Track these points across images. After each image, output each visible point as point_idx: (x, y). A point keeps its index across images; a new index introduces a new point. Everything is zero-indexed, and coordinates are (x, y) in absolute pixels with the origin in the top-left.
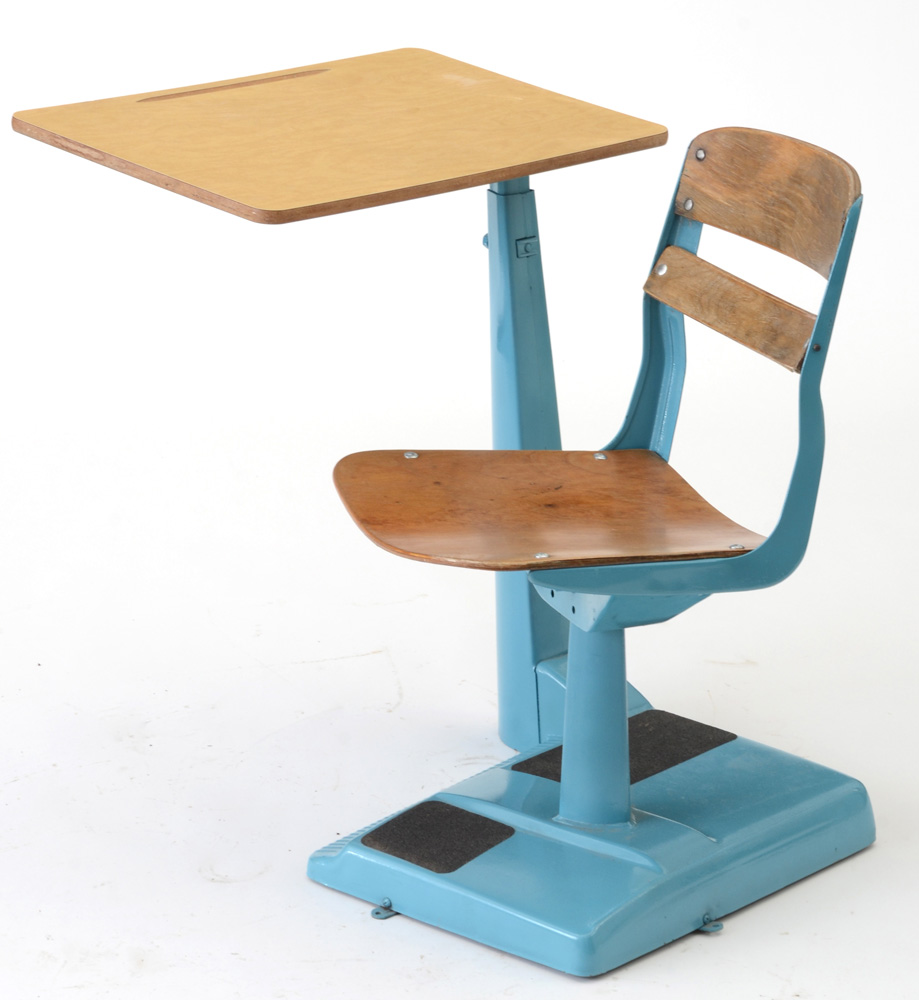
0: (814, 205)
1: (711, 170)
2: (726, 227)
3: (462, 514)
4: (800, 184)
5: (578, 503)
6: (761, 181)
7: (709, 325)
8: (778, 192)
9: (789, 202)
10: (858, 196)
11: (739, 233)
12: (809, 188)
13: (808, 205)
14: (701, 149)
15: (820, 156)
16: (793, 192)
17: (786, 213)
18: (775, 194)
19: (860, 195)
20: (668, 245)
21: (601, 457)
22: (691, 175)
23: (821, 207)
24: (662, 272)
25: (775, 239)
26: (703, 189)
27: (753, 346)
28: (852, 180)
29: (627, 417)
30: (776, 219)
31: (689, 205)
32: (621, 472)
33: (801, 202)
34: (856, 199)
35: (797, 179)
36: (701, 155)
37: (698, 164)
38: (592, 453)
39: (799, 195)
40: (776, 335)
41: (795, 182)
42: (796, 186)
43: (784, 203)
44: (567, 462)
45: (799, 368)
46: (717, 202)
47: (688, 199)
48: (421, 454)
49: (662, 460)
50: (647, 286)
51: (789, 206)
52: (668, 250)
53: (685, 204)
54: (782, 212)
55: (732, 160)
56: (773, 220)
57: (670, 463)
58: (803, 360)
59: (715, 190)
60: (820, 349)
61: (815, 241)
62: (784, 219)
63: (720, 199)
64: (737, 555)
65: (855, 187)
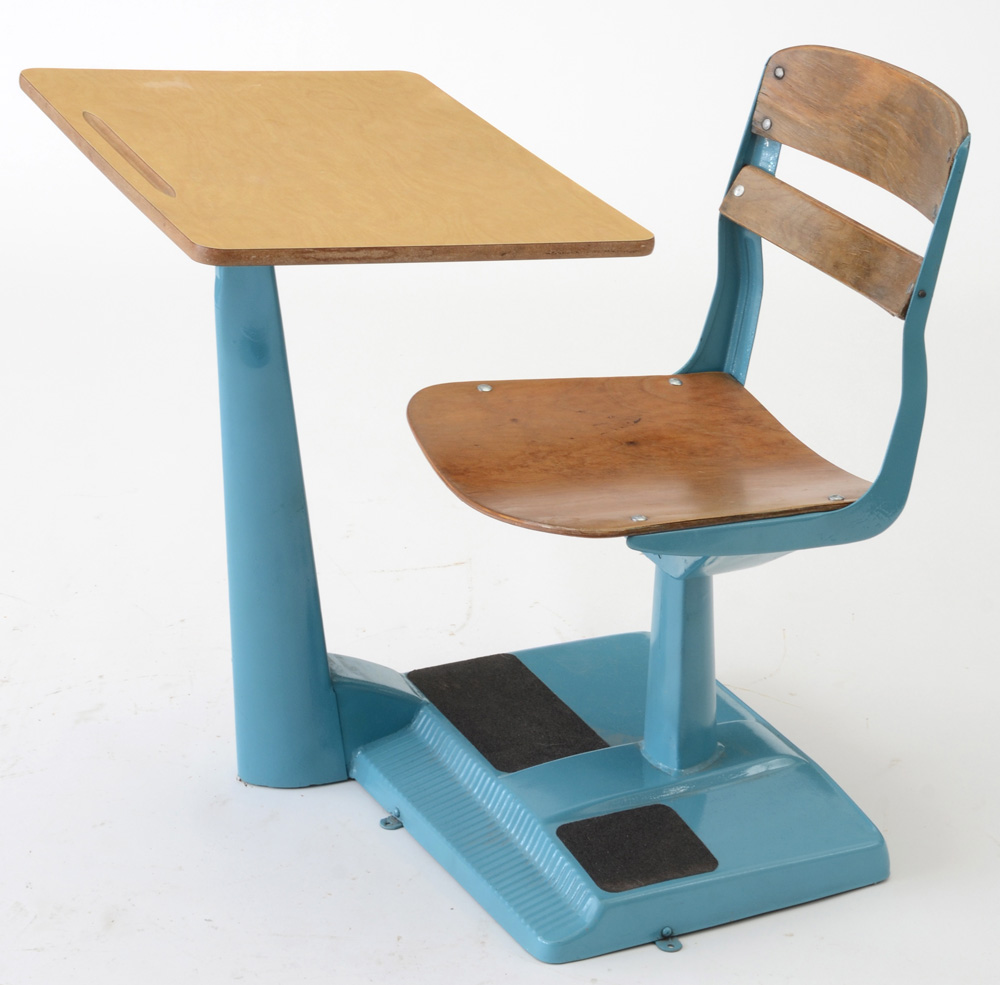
0: (909, 136)
1: (793, 91)
2: (809, 150)
3: (543, 458)
4: (892, 112)
5: (660, 439)
6: (846, 104)
7: (793, 252)
8: (866, 117)
9: (880, 129)
10: (966, 136)
11: (823, 157)
12: (903, 117)
13: (903, 135)
14: (779, 67)
15: (915, 84)
16: (884, 119)
17: (876, 140)
18: (863, 119)
19: (968, 134)
20: (744, 165)
21: (676, 383)
22: (769, 93)
23: (919, 140)
24: (739, 191)
25: (865, 168)
26: (783, 109)
27: (842, 278)
28: (957, 117)
29: (701, 340)
30: (865, 146)
31: (767, 123)
32: (697, 399)
33: (893, 130)
34: (964, 138)
35: (888, 105)
36: (780, 73)
37: (777, 82)
38: (667, 378)
39: (891, 123)
40: (869, 270)
41: (886, 108)
42: (887, 113)
43: (874, 130)
44: (643, 390)
45: (903, 315)
46: (798, 123)
47: (766, 118)
48: (494, 385)
49: (737, 383)
50: (723, 207)
51: (879, 134)
52: (745, 170)
53: (762, 124)
54: (872, 139)
55: (814, 80)
56: (861, 147)
57: (746, 387)
58: (909, 300)
59: (794, 109)
60: (924, 295)
61: (912, 175)
62: (874, 147)
63: (801, 119)
64: (838, 508)
65: (962, 124)
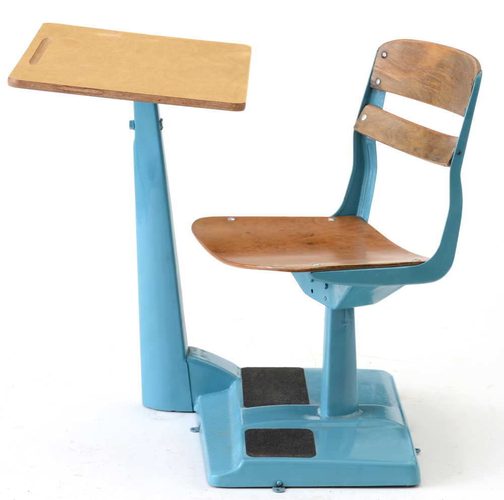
0: (452, 78)
1: (392, 64)
2: (400, 93)
4: (443, 68)
5: (324, 242)
6: (420, 67)
7: (393, 146)
8: (430, 73)
9: (437, 78)
10: (480, 71)
11: (408, 96)
12: (448, 69)
13: (448, 79)
14: (384, 52)
15: (454, 53)
16: (439, 72)
17: (435, 84)
18: (428, 74)
19: (481, 70)
20: (366, 105)
21: (332, 220)
22: (379, 66)
23: (456, 79)
24: (364, 118)
25: (429, 99)
26: (386, 73)
27: (418, 156)
28: (475, 63)
29: (345, 198)
30: (429, 87)
31: (378, 82)
32: (343, 227)
33: (444, 77)
34: (479, 73)
35: (441, 65)
36: (385, 55)
37: (383, 60)
38: (327, 218)
39: (442, 73)
40: (433, 148)
41: (440, 67)
42: (441, 69)
43: (434, 78)
44: (314, 222)
45: (449, 164)
46: (394, 80)
47: (377, 79)
48: (237, 218)
49: (364, 221)
50: (356, 126)
51: (437, 80)
52: (367, 107)
53: (375, 82)
54: (433, 83)
55: (403, 57)
56: (427, 88)
57: (369, 223)
58: (451, 159)
59: (392, 73)
60: (460, 153)
61: (453, 97)
62: (434, 87)
63: (396, 78)
64: (418, 264)
65: (478, 66)
